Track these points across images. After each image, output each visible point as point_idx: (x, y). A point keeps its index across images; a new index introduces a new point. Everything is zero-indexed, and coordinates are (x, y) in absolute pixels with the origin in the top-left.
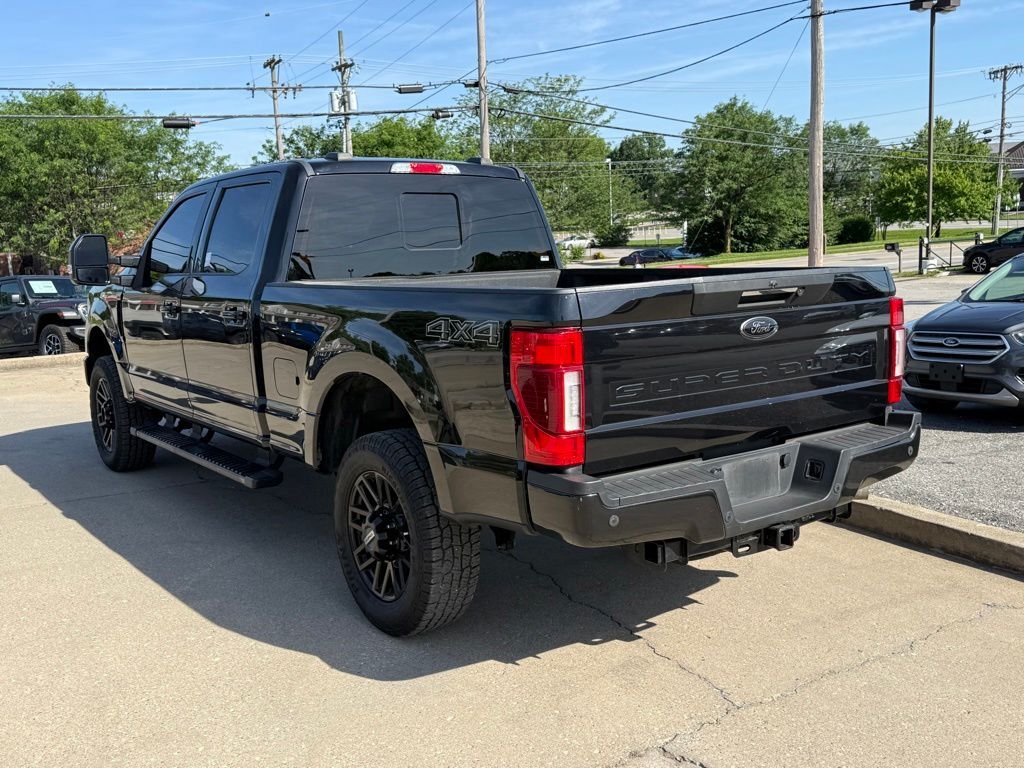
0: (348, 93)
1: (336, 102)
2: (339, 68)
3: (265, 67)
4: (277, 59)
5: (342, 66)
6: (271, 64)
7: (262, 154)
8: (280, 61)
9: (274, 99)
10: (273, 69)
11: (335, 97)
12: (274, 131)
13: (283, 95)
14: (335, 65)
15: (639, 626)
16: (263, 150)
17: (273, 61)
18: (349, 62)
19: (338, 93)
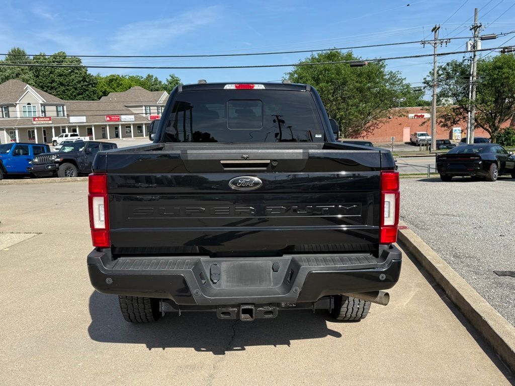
0: (477, 41)
1: (469, 47)
2: (474, 28)
3: (432, 31)
4: (438, 27)
5: (475, 27)
6: (435, 30)
7: (429, 76)
8: (439, 28)
9: (435, 48)
10: (436, 32)
11: (469, 44)
12: (433, 64)
13: (440, 45)
14: (472, 27)
15: (235, 348)
16: (429, 74)
17: (436, 28)
18: (479, 25)
19: (472, 42)
